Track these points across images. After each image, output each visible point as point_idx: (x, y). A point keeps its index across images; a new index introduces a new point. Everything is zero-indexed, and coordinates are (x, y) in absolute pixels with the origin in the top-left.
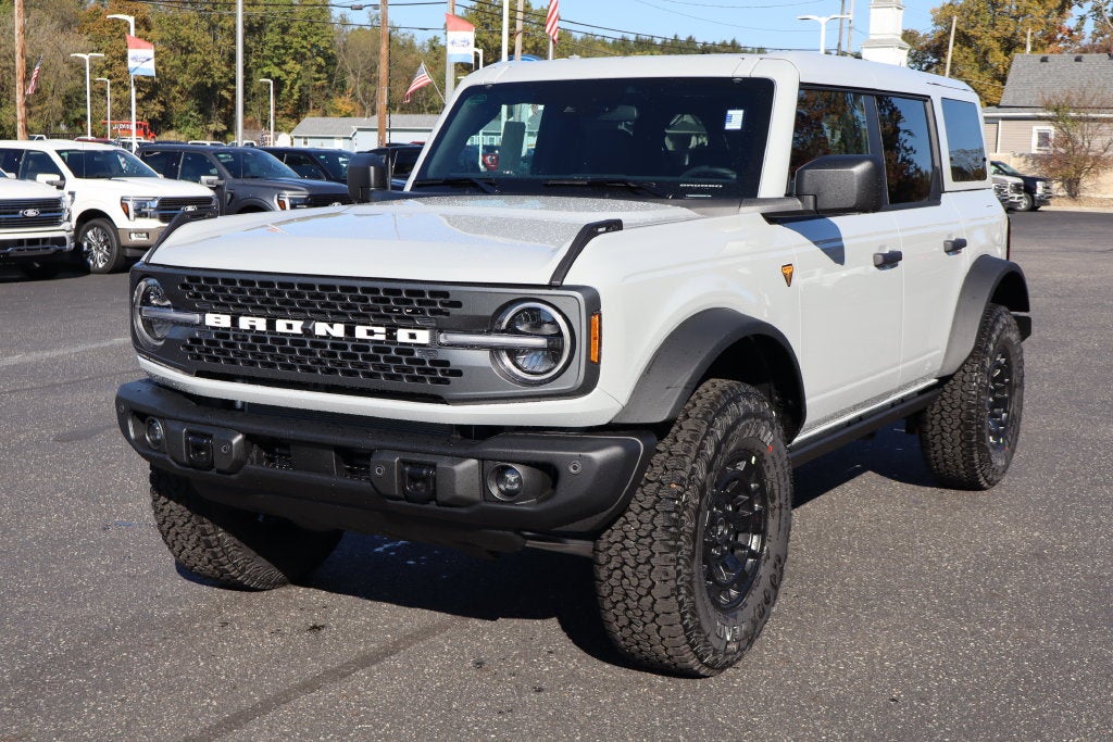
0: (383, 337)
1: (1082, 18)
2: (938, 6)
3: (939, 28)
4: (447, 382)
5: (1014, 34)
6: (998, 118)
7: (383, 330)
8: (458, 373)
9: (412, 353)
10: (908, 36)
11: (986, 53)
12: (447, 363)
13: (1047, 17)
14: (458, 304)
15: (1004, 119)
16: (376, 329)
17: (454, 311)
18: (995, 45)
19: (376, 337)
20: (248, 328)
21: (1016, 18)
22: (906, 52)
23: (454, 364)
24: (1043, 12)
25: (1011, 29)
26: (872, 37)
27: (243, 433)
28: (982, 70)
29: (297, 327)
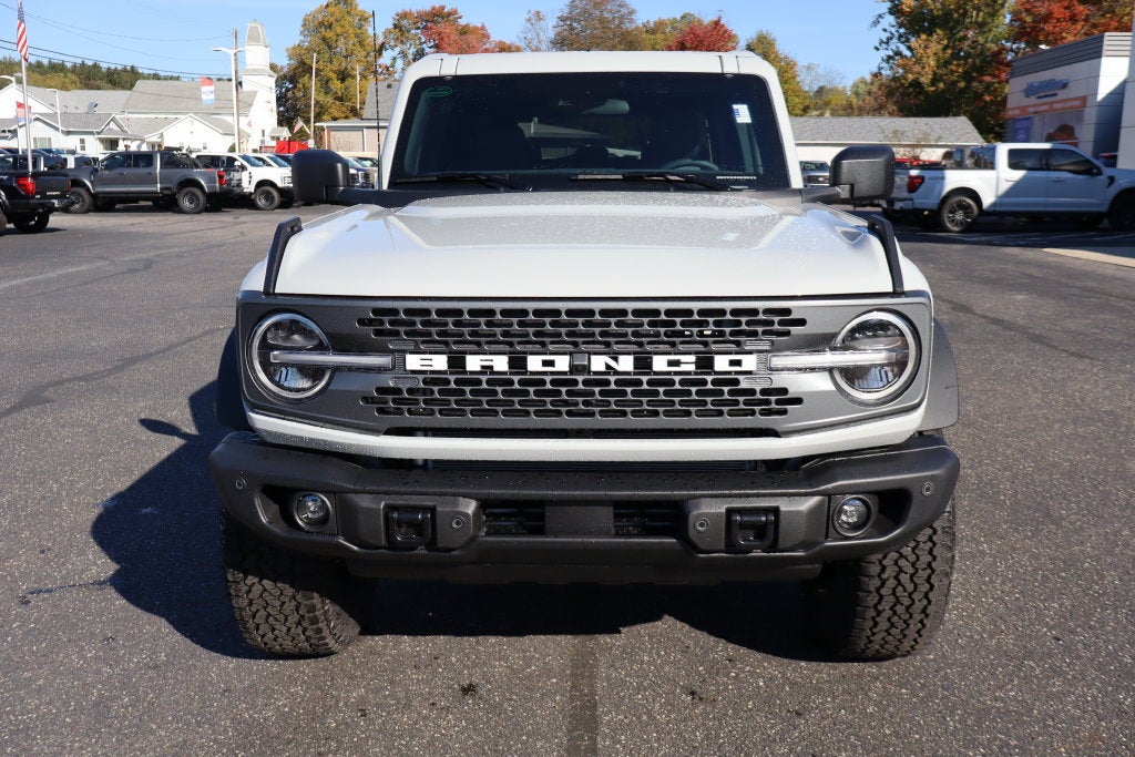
0: (692, 368)
1: (394, 59)
2: (291, 45)
3: (292, 62)
4: (784, 412)
5: (346, 69)
6: (363, 127)
7: (692, 358)
8: (798, 401)
9: (737, 382)
10: (273, 67)
11: (327, 81)
12: (784, 391)
13: (366, 57)
14: (802, 322)
15: (368, 127)
16: (683, 358)
17: (795, 330)
18: (334, 76)
19: (683, 368)
20: (479, 369)
21: (346, 57)
22: (274, 79)
23: (793, 392)
24: (364, 53)
25: (344, 65)
26: (248, 67)
27: (477, 500)
28: (326, 93)
29: (562, 363)
